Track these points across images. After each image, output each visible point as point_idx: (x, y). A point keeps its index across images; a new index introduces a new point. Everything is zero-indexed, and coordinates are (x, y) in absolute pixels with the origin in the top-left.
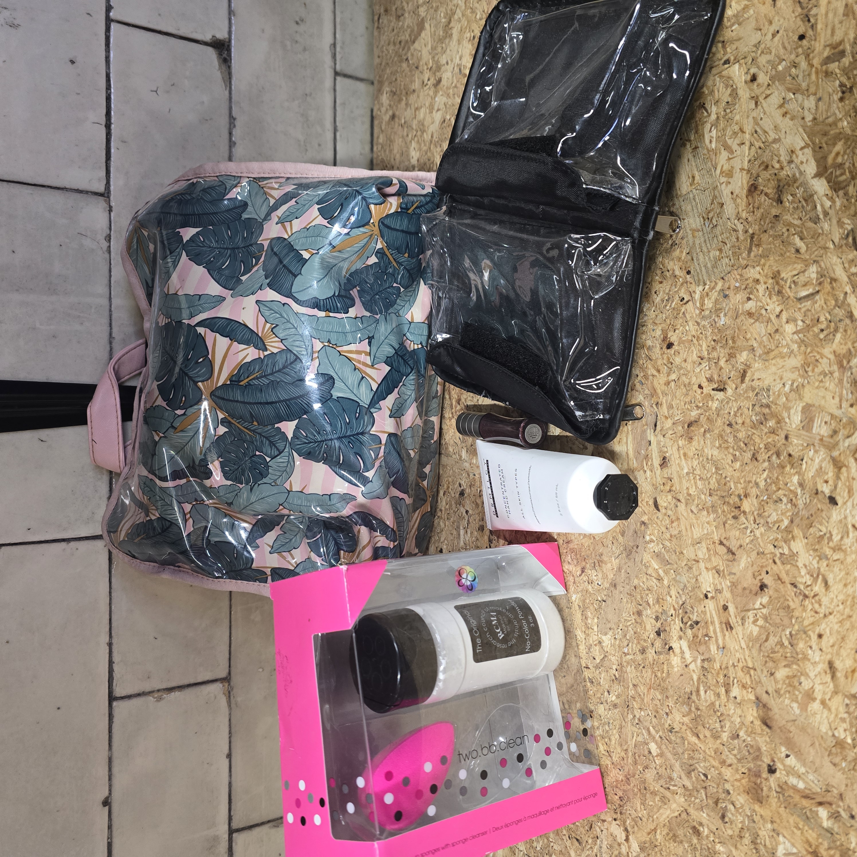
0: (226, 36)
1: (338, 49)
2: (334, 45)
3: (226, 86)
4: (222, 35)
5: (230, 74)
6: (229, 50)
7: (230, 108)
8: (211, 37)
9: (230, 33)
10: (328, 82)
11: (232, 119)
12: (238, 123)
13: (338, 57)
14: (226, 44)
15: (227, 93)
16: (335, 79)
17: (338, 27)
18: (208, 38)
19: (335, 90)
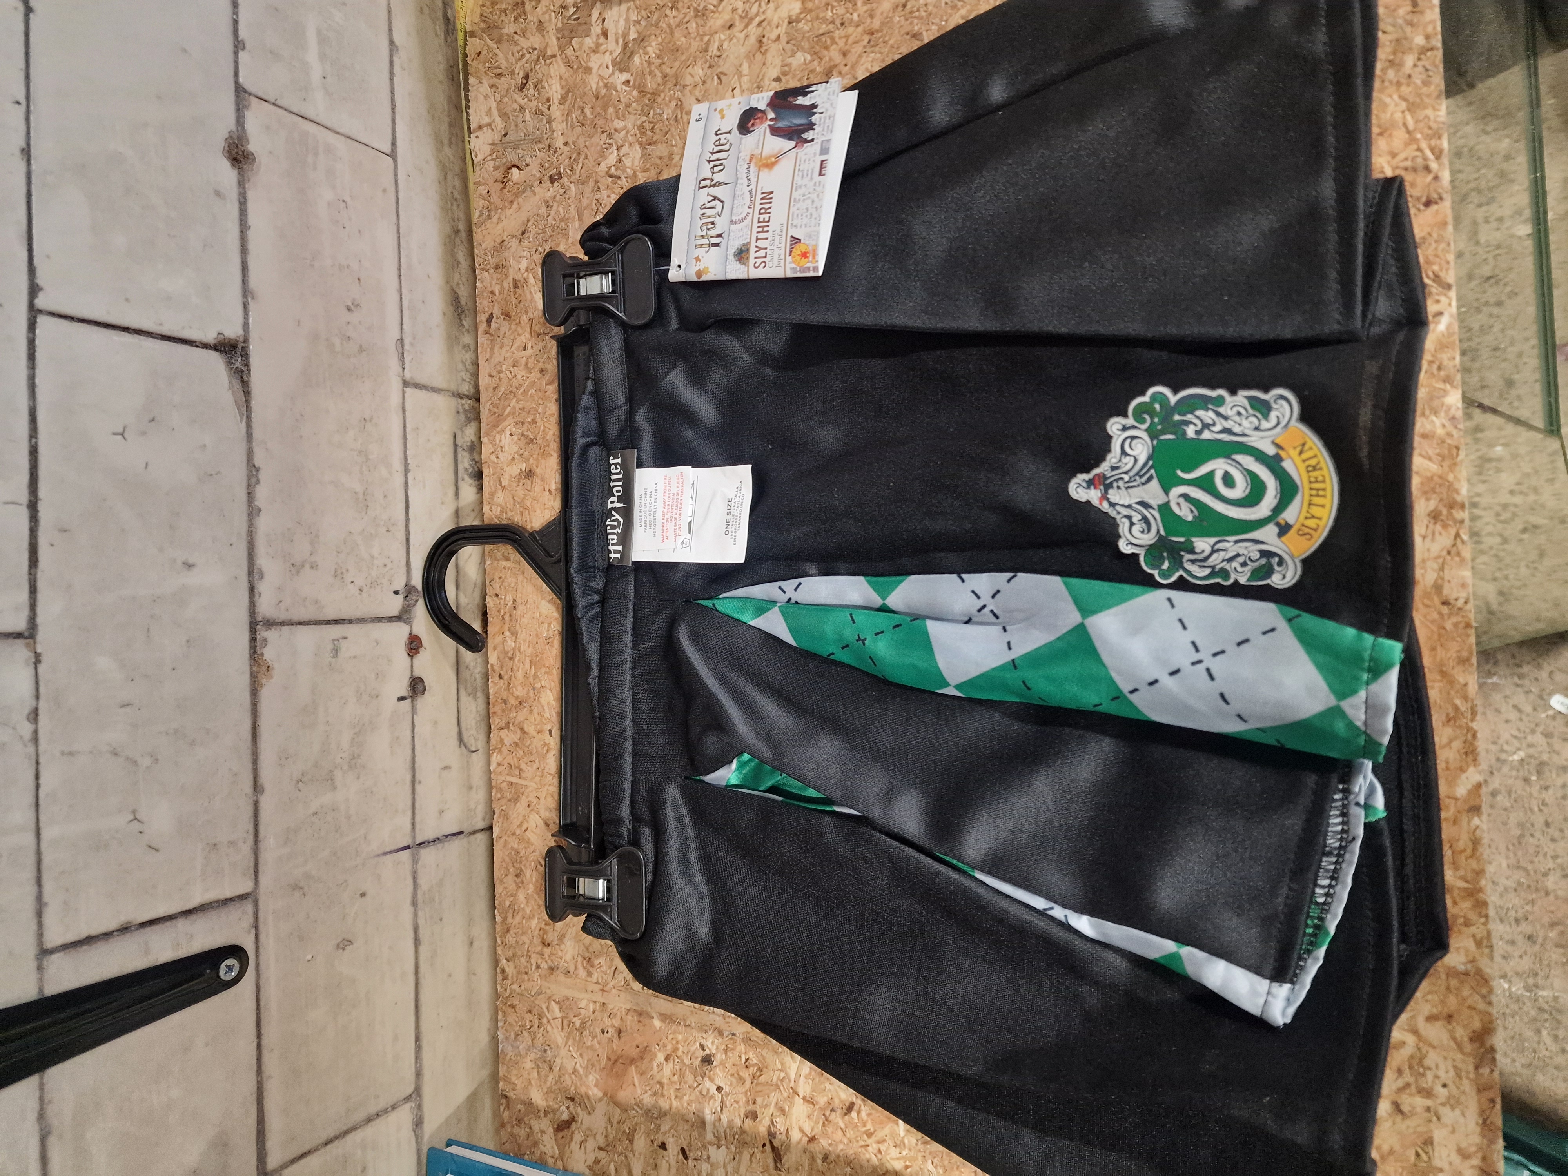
0: (240, 332)
1: (407, 347)
2: (401, 341)
3: (241, 415)
4: (233, 331)
5: (247, 394)
6: (245, 355)
7: (250, 452)
8: (215, 335)
9: (246, 326)
10: (395, 399)
11: (253, 471)
12: (262, 476)
13: (407, 359)
14: (241, 345)
15: (243, 425)
16: (404, 392)
17: (406, 313)
18: (210, 337)
19: (404, 409)
